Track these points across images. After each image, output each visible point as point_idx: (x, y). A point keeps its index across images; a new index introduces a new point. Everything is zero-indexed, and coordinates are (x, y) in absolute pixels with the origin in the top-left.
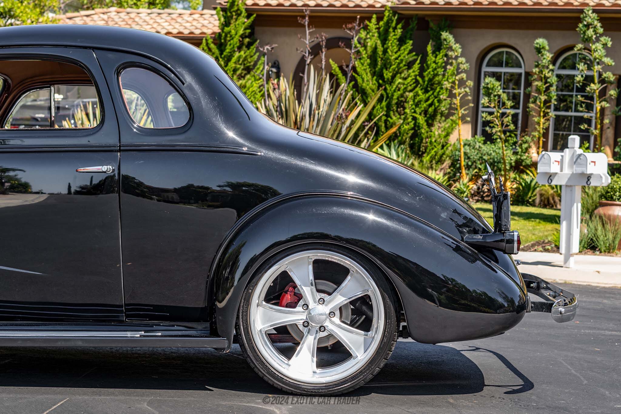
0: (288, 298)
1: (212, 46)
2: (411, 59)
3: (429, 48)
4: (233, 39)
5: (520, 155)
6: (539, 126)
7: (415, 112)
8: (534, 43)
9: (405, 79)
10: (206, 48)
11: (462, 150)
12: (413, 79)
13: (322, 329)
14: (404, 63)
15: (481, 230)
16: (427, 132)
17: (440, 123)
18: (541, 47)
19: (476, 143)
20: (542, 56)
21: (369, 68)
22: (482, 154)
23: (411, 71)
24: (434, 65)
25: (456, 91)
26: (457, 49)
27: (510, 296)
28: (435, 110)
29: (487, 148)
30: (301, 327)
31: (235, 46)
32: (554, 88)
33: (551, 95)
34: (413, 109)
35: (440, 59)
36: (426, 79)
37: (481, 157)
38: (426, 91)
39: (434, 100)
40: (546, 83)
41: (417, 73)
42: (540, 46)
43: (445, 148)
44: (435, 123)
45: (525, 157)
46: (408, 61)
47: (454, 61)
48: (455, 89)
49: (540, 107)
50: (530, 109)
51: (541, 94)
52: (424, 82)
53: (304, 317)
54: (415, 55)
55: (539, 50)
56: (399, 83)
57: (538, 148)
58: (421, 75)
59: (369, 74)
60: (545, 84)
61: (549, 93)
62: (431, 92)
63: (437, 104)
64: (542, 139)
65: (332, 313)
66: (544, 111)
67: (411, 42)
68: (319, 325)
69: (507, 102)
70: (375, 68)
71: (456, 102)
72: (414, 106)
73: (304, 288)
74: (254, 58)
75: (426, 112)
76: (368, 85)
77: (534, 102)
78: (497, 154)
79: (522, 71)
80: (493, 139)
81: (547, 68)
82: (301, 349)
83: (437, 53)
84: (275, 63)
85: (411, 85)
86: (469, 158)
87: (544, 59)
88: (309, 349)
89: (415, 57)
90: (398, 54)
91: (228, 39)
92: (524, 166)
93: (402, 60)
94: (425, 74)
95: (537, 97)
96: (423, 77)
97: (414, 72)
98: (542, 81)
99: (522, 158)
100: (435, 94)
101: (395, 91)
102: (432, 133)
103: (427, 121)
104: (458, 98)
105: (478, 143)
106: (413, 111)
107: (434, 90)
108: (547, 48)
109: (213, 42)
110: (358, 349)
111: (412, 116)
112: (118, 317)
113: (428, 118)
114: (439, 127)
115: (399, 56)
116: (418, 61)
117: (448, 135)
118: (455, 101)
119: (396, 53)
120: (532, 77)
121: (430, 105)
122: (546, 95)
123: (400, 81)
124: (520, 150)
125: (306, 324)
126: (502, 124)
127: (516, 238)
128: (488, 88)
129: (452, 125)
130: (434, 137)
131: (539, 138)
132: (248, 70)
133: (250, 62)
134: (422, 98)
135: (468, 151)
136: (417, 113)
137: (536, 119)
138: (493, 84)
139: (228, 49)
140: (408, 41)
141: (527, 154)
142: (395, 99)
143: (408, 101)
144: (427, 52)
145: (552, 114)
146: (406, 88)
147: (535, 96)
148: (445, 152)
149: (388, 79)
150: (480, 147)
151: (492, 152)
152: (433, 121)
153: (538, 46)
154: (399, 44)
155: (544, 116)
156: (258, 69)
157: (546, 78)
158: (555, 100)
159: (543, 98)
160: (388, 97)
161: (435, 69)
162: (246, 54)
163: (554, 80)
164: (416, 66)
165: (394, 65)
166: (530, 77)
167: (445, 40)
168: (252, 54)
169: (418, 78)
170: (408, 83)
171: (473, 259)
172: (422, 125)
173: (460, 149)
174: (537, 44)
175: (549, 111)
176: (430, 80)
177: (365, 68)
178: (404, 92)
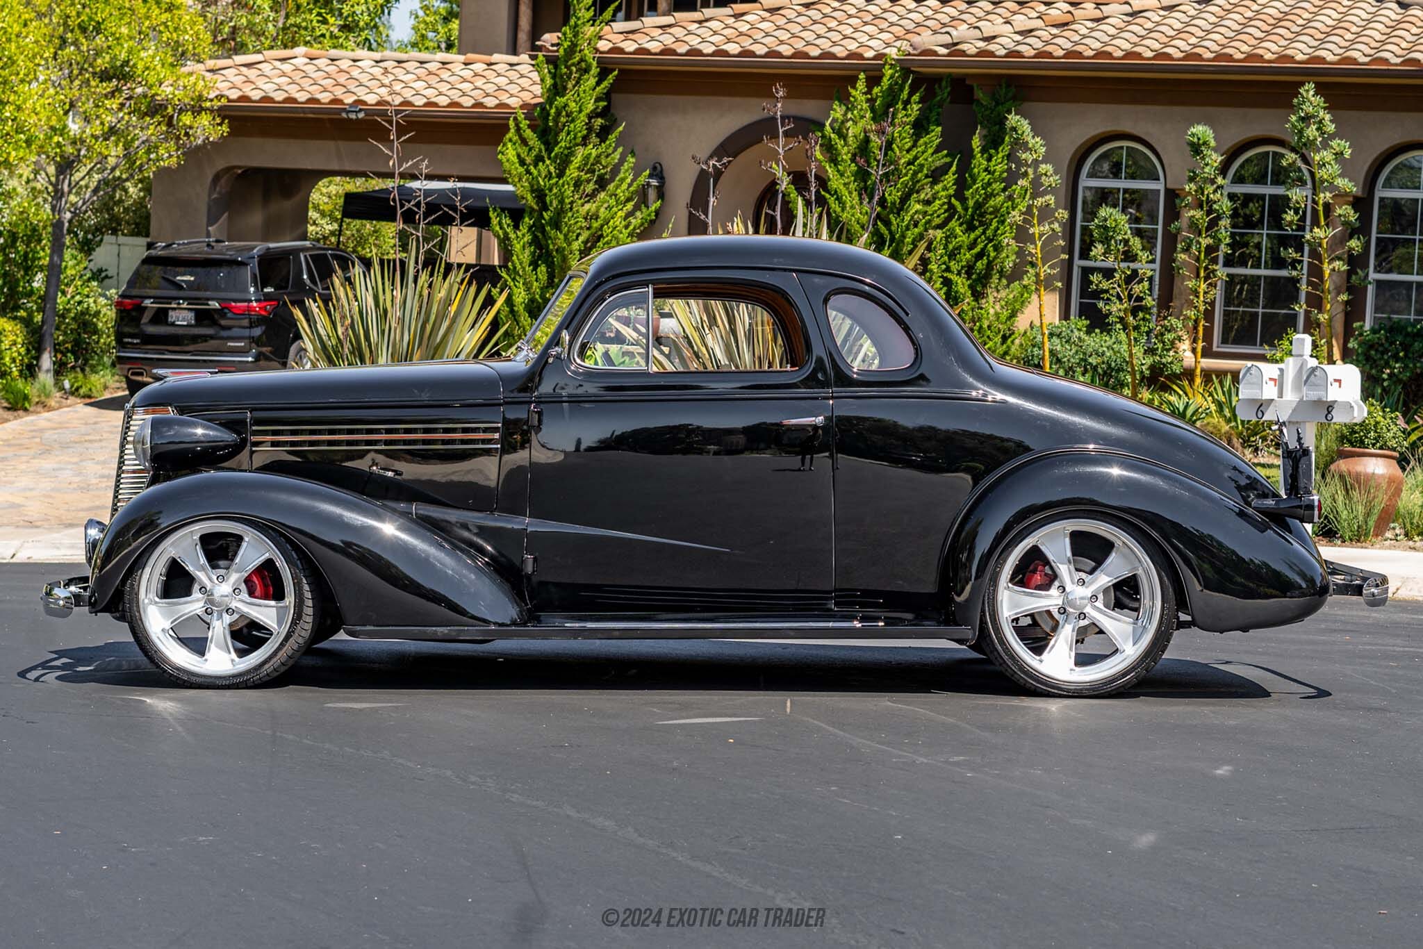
0: (1038, 578)
1: (529, 133)
2: (938, 164)
3: (976, 142)
4: (573, 121)
5: (1160, 356)
6: (1198, 297)
7: (948, 269)
8: (1187, 134)
9: (928, 203)
10: (516, 138)
11: (1047, 346)
12: (944, 204)
13: (1082, 616)
14: (925, 171)
15: (1271, 494)
16: (973, 310)
17: (998, 291)
18: (1201, 142)
19: (1072, 331)
20: (1203, 158)
21: (855, 181)
22: (1084, 354)
23: (938, 187)
24: (985, 177)
25: (1035, 230)
26: (1037, 146)
27: (1308, 573)
28: (989, 266)
29: (1094, 342)
30: (1056, 615)
31: (579, 134)
32: (1225, 222)
33: (1220, 236)
34: (944, 263)
35: (999, 165)
36: (971, 203)
37: (1085, 360)
38: (970, 228)
39: (986, 245)
40: (1209, 213)
41: (951, 192)
42: (1199, 139)
43: (1009, 341)
44: (989, 291)
45: (1170, 360)
46: (933, 168)
47: (1030, 171)
48: (1033, 226)
49: (1198, 259)
50: (1178, 263)
51: (1200, 234)
52: (966, 209)
53: (1060, 602)
54: (946, 156)
55: (1196, 148)
56: (916, 212)
57: (1195, 341)
58: (960, 195)
59: (855, 194)
60: (1207, 216)
61: (1217, 231)
62: (981, 230)
63: (993, 254)
64: (1202, 322)
65: (1094, 597)
66: (1206, 268)
67: (940, 129)
68: (1078, 612)
69: (1140, 253)
70: (865, 182)
71: (1034, 251)
72: (946, 258)
73: (1060, 566)
74: (613, 159)
75: (969, 270)
76: (853, 215)
77: (1187, 250)
78: (1115, 353)
79: (1159, 186)
80: (1108, 324)
81: (1213, 182)
82: (1056, 641)
83: (992, 151)
84: (655, 168)
85: (938, 216)
86: (1059, 361)
87: (1207, 165)
88: (1067, 642)
89: (948, 160)
90: (914, 153)
91: (563, 120)
92: (1167, 377)
93: (922, 166)
94: (968, 193)
95: (1191, 241)
96: (963, 200)
97: (945, 189)
98: (1202, 208)
99: (1164, 360)
100: (989, 233)
101: (908, 228)
102: (983, 312)
103: (970, 287)
104: (1039, 244)
105: (1076, 333)
106: (944, 267)
107: (987, 225)
108: (1213, 143)
109: (529, 126)
110: (1126, 641)
111: (942, 277)
112: (826, 604)
113: (974, 281)
114: (996, 300)
115: (916, 158)
116: (954, 168)
117: (1013, 315)
118: (1031, 248)
119: (908, 151)
120: (1183, 200)
121: (980, 256)
122: (1210, 236)
123: (918, 207)
124: (1160, 346)
125: (1063, 611)
126: (1130, 296)
127: (1316, 503)
128: (1106, 228)
129: (1022, 295)
130: (988, 319)
131: (1196, 321)
132: (602, 183)
133: (604, 167)
134: (963, 241)
135: (1059, 348)
136: (953, 273)
137: (1190, 284)
138: (1115, 220)
139: (563, 141)
140: (932, 128)
141: (1171, 353)
142: (908, 244)
143: (935, 247)
144: (972, 150)
145: (1222, 272)
146: (929, 222)
147: (1189, 238)
148: (1009, 347)
149: (893, 203)
150: (1079, 338)
151: (1105, 349)
152: (984, 286)
153: (1195, 140)
154: (913, 134)
155: (1206, 279)
156: (622, 180)
157: (1210, 202)
158: (1228, 245)
159: (1205, 241)
160: (892, 240)
161: (989, 184)
162: (600, 151)
163: (1225, 205)
164: (950, 178)
165: (906, 175)
166: (1177, 201)
167: (1014, 129)
168: (610, 151)
169: (953, 200)
170: (936, 211)
171: (1262, 528)
172: (964, 295)
173: (1043, 343)
174: (1193, 135)
175: (1215, 267)
176: (979, 205)
177: (846, 180)
178: (926, 230)
